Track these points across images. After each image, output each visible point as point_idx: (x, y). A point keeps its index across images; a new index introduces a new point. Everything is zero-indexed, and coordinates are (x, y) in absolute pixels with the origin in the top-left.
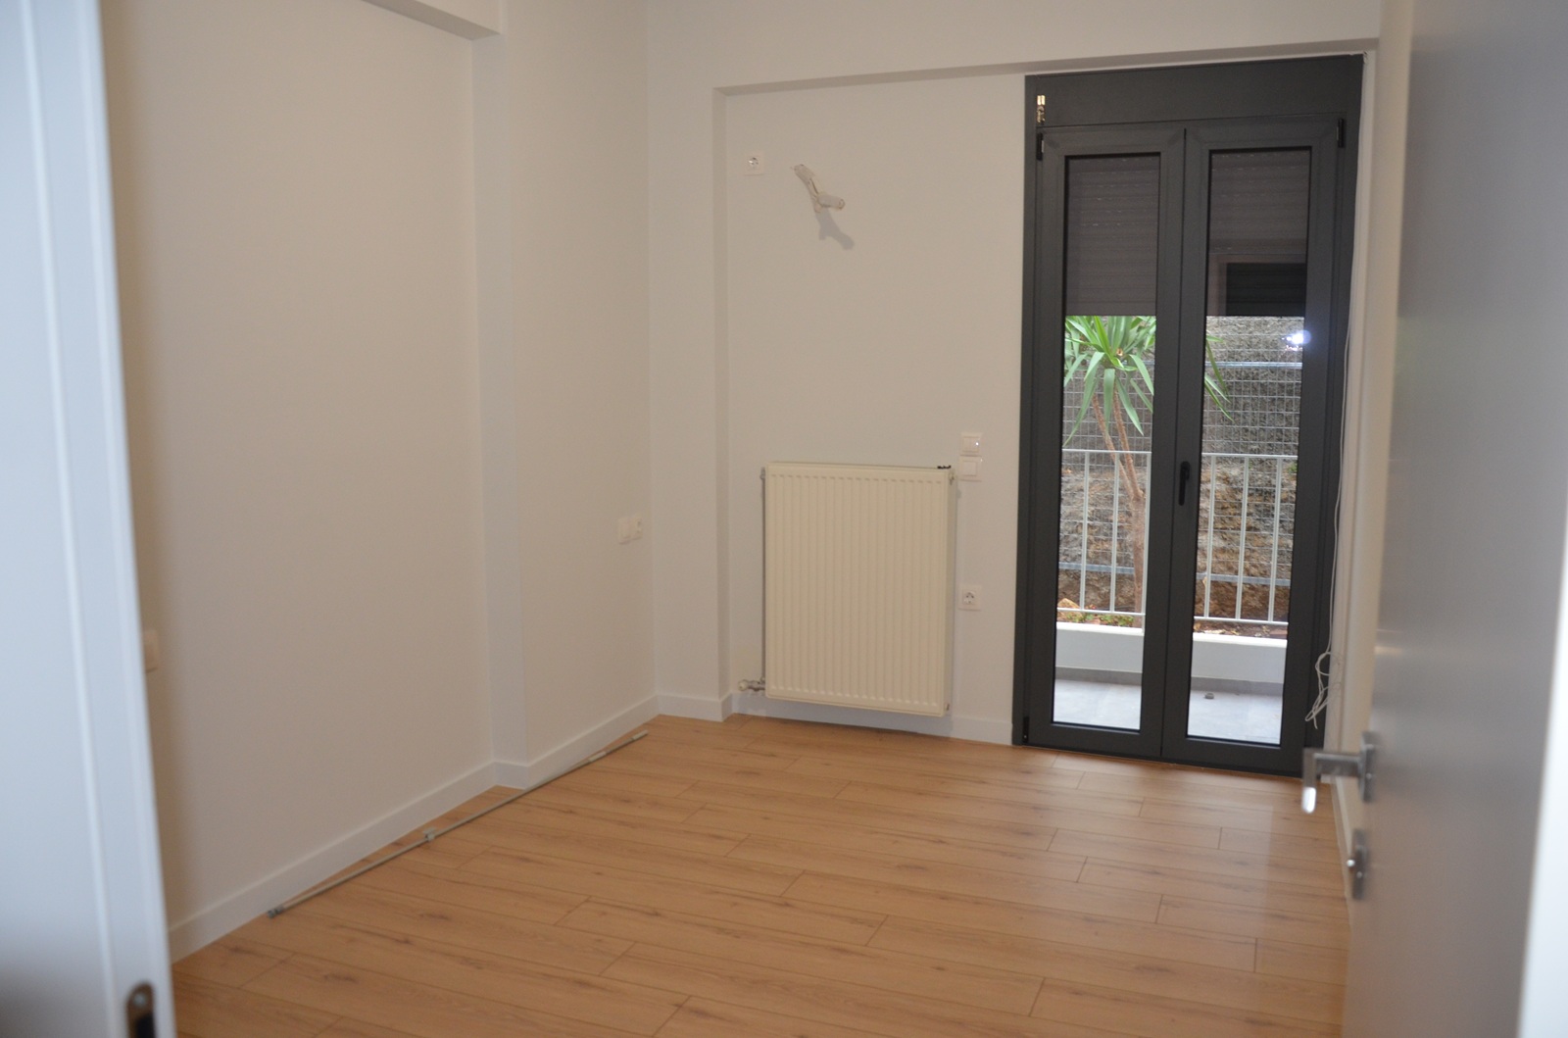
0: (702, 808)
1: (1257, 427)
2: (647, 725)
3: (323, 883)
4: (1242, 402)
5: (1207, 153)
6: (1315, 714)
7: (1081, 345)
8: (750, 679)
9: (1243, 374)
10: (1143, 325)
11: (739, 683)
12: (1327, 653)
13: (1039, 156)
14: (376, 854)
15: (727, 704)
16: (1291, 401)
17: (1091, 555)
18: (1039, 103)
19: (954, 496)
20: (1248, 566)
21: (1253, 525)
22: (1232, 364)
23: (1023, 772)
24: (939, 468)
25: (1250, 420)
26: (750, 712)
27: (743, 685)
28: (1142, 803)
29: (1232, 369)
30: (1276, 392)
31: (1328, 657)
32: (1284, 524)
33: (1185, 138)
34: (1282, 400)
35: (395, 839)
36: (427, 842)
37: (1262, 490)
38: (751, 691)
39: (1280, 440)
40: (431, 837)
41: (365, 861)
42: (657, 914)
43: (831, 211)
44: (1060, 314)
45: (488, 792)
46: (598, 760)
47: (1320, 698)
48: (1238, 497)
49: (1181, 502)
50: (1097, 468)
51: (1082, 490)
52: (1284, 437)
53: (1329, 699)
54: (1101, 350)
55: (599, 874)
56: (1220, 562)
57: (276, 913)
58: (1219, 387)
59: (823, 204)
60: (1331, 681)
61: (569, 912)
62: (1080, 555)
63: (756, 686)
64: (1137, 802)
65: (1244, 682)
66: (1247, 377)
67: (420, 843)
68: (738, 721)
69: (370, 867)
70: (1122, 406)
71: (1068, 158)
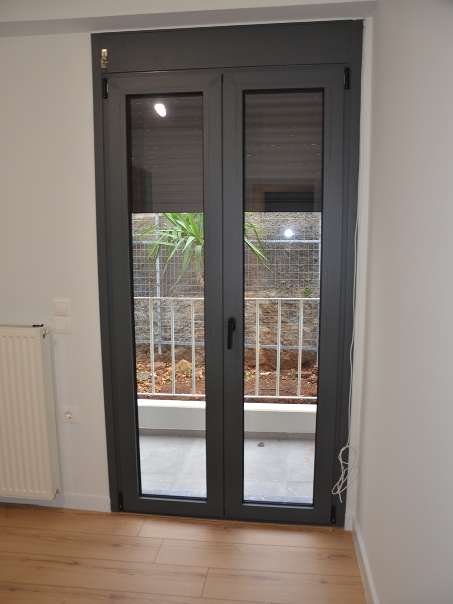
1: (285, 272)
4: (276, 260)
5: (241, 93)
6: (339, 491)
7: (182, 233)
9: (276, 246)
12: (347, 447)
13: (105, 95)
16: (302, 259)
17: (196, 338)
18: (103, 54)
21: (284, 320)
22: (270, 241)
24: (34, 326)
25: (280, 269)
29: (270, 243)
30: (294, 254)
31: (347, 450)
33: (222, 81)
34: (298, 259)
37: (288, 303)
39: (297, 278)
47: (343, 475)
48: (276, 306)
49: (229, 347)
50: (197, 294)
51: (189, 305)
52: (299, 277)
53: (349, 477)
56: (267, 339)
58: (263, 253)
62: (191, 338)
65: (284, 433)
66: (278, 247)
71: (127, 97)
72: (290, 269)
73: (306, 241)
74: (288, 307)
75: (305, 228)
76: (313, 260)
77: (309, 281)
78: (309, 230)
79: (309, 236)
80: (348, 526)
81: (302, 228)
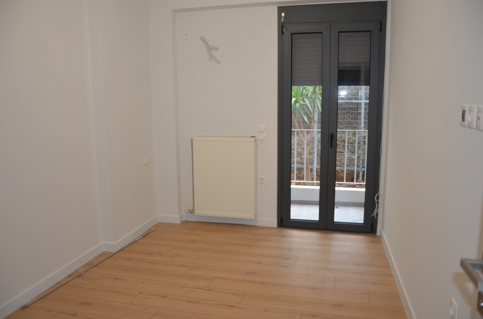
0: (177, 256)
1: (342, 121)
2: (155, 226)
3: (42, 294)
5: (338, 33)
6: (375, 214)
8: (189, 209)
10: (307, 89)
11: (186, 210)
12: (378, 194)
13: (283, 33)
14: (62, 280)
15: (181, 217)
16: (353, 112)
18: (282, 15)
19: (256, 146)
20: (340, 164)
21: (342, 151)
23: (283, 236)
24: (251, 137)
26: (190, 220)
27: (187, 211)
28: (322, 245)
30: (348, 110)
31: (378, 195)
32: (351, 151)
33: (330, 28)
34: (350, 112)
35: (69, 274)
36: (80, 274)
38: (189, 213)
39: (349, 125)
40: (82, 272)
41: (58, 283)
42: (165, 297)
43: (213, 52)
44: (290, 85)
45: (102, 254)
46: (139, 239)
47: (377, 207)
49: (331, 146)
53: (379, 209)
54: (295, 97)
55: (143, 282)
57: (24, 308)
59: (210, 49)
60: (380, 203)
61: (134, 298)
63: (191, 211)
64: (321, 245)
65: (347, 202)
67: (77, 275)
68: (185, 223)
69: (60, 286)
70: (301, 115)
71: (292, 34)
72: (345, 119)
73: (355, 101)
74: (344, 143)
75: (355, 93)
76: (359, 113)
77: (357, 126)
78: (356, 94)
79: (356, 98)
80: (378, 233)
81: (353, 93)
